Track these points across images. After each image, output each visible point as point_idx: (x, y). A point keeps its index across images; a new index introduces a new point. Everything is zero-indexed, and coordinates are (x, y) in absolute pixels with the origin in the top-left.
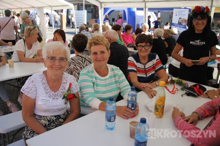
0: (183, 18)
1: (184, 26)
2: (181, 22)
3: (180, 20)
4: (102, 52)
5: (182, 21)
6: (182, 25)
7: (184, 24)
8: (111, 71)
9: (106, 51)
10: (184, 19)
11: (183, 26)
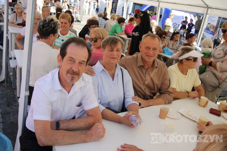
0: (212, 23)
1: (211, 32)
2: (209, 28)
3: (209, 25)
4: (65, 23)
5: (210, 26)
6: (209, 30)
7: (211, 30)
8: (69, 34)
9: (68, 23)
10: (212, 25)
11: (209, 32)
